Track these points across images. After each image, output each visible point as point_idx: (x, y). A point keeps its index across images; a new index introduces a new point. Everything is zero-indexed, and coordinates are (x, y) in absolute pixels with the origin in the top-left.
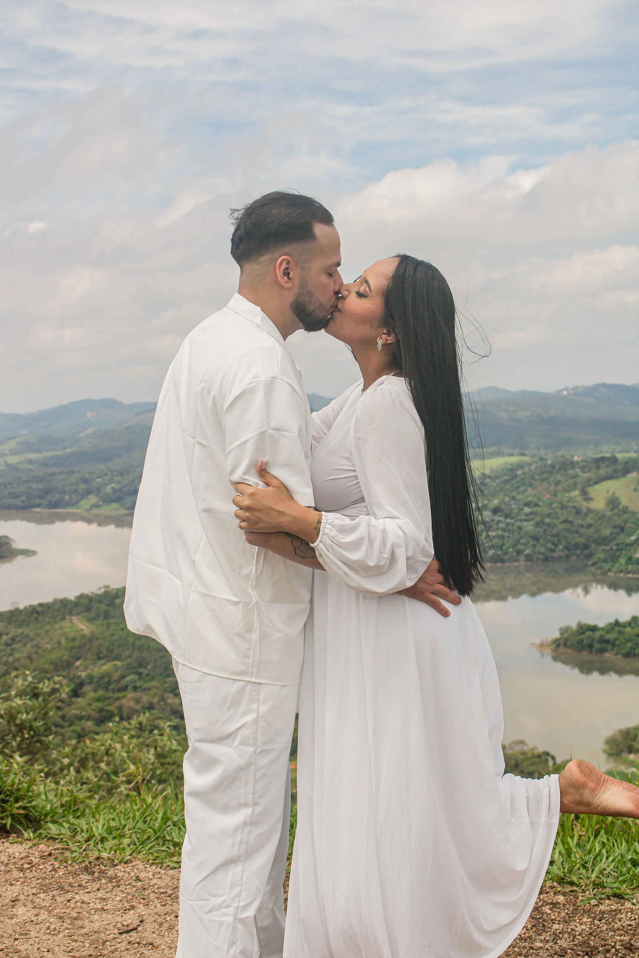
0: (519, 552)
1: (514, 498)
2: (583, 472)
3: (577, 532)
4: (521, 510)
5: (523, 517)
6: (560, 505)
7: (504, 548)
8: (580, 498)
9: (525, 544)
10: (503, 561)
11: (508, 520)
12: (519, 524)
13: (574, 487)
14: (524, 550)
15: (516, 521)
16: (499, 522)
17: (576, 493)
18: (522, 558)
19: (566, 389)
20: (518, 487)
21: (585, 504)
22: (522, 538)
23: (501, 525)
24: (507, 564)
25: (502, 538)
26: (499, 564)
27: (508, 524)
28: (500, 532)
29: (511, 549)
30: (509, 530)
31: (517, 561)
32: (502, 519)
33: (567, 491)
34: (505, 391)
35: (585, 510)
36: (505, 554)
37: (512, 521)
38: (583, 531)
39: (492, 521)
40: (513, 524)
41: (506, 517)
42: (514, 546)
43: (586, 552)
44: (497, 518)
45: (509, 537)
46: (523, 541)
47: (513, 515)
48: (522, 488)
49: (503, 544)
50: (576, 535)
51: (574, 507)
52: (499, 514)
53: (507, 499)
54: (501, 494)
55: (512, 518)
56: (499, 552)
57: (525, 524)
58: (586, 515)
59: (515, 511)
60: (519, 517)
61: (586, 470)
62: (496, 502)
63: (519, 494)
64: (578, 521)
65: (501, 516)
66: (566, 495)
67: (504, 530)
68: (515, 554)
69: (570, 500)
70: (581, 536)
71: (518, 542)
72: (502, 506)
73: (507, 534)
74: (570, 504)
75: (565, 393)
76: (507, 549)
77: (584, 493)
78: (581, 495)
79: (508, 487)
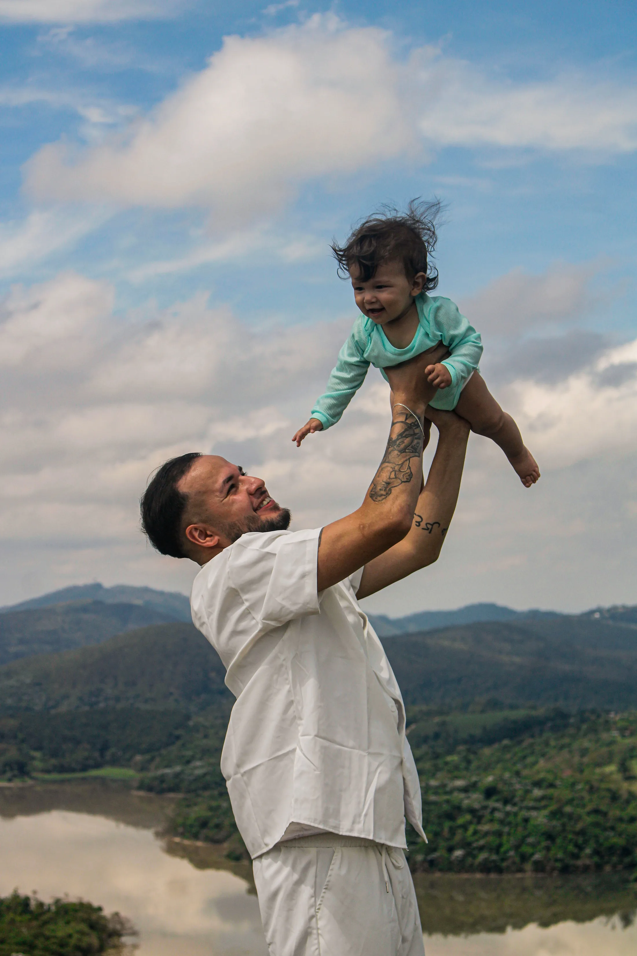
0: (524, 858)
1: (518, 774)
2: (623, 736)
3: (613, 828)
4: (527, 792)
5: (531, 804)
6: (587, 787)
7: (502, 850)
8: (618, 777)
9: (533, 845)
10: (500, 870)
11: (509, 808)
12: (524, 813)
13: (609, 760)
14: (532, 854)
15: (521, 809)
16: (494, 810)
17: (611, 768)
18: (528, 866)
19: (599, 610)
20: (525, 757)
21: (625, 786)
22: (528, 835)
23: (498, 815)
24: (506, 877)
25: (499, 834)
26: (493, 876)
27: (508, 814)
28: (496, 827)
29: (512, 853)
30: (509, 824)
31: (521, 870)
32: (498, 805)
33: (599, 765)
34: (505, 611)
35: (625, 796)
36: (503, 860)
37: (515, 809)
38: (622, 827)
39: (485, 808)
40: (516, 814)
41: (506, 802)
42: (517, 847)
43: (627, 860)
44: (492, 803)
45: (509, 834)
46: (531, 840)
47: (516, 799)
48: (530, 760)
49: (500, 845)
50: (611, 834)
51: (609, 790)
52: (495, 798)
53: (507, 775)
54: (500, 766)
55: (515, 805)
56: (494, 857)
57: (534, 814)
58: (628, 802)
59: (520, 793)
60: (525, 803)
61: (627, 733)
62: (490, 779)
63: (525, 767)
64: (615, 812)
65: (497, 801)
66: (598, 770)
67: (502, 822)
68: (517, 860)
69: (604, 778)
70: (620, 835)
71: (522, 841)
72: (500, 786)
73: (506, 829)
74: (603, 786)
75: (597, 616)
76: (506, 852)
77: (624, 768)
78: (619, 771)
79: (508, 756)
